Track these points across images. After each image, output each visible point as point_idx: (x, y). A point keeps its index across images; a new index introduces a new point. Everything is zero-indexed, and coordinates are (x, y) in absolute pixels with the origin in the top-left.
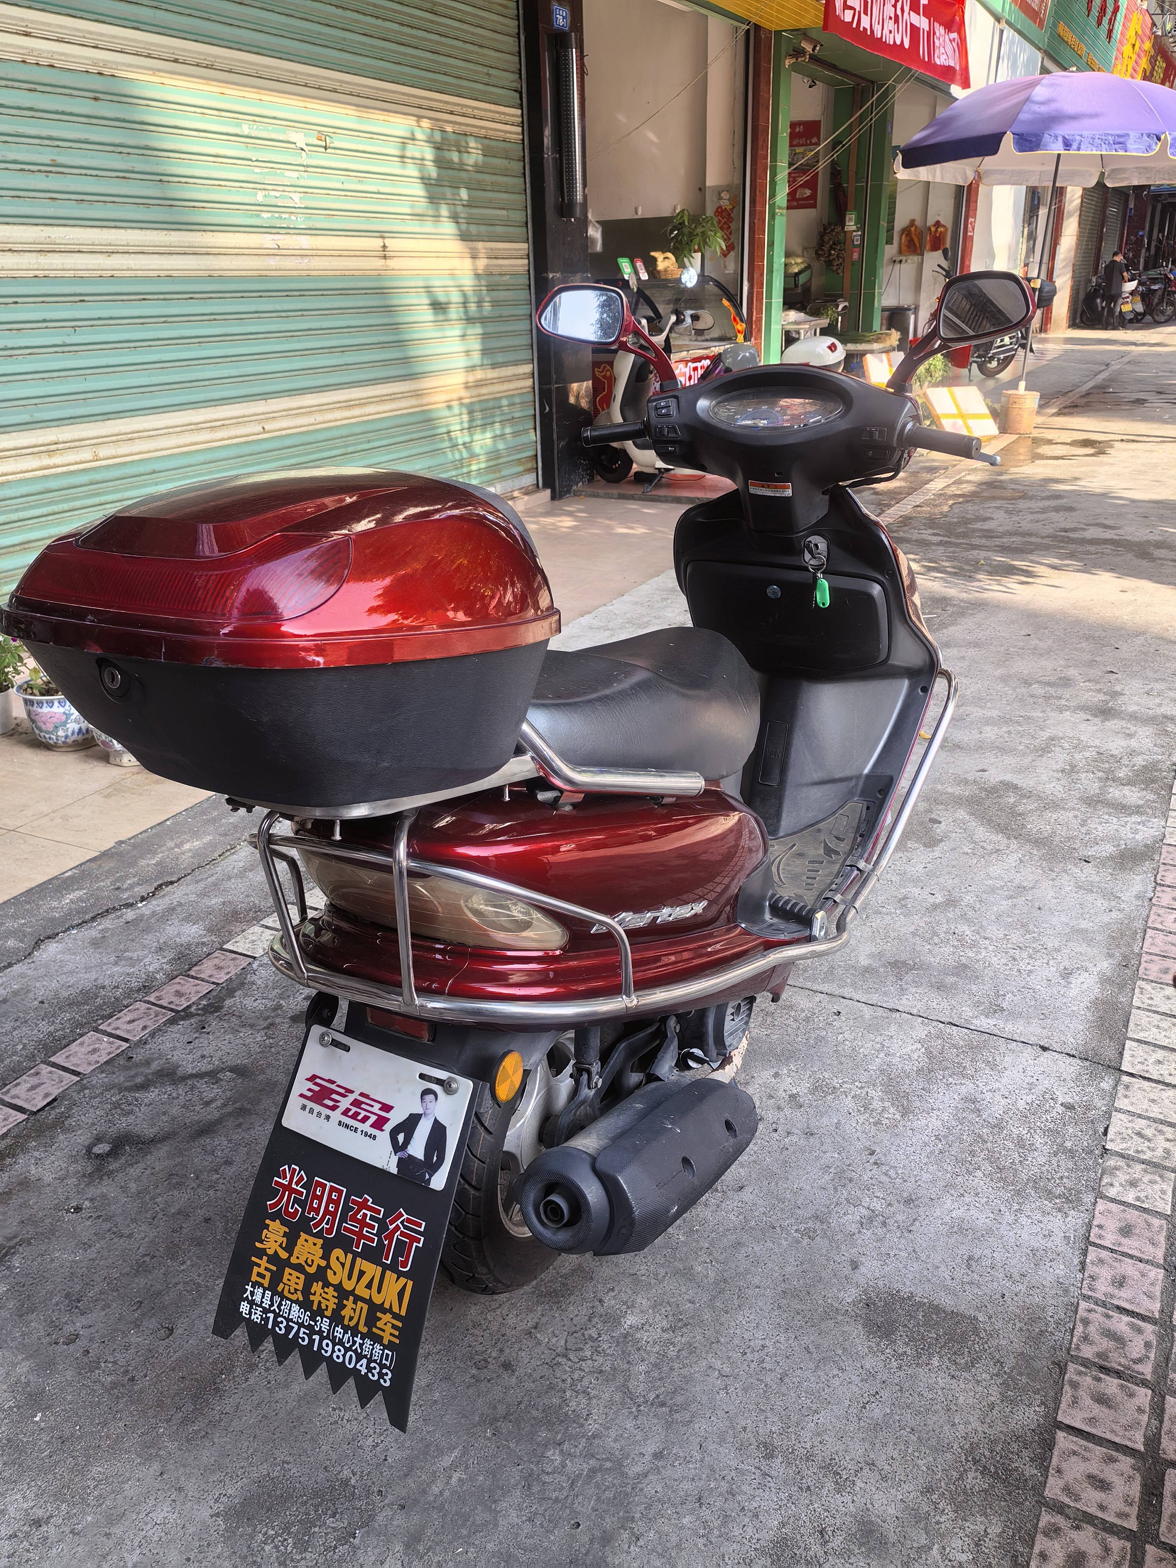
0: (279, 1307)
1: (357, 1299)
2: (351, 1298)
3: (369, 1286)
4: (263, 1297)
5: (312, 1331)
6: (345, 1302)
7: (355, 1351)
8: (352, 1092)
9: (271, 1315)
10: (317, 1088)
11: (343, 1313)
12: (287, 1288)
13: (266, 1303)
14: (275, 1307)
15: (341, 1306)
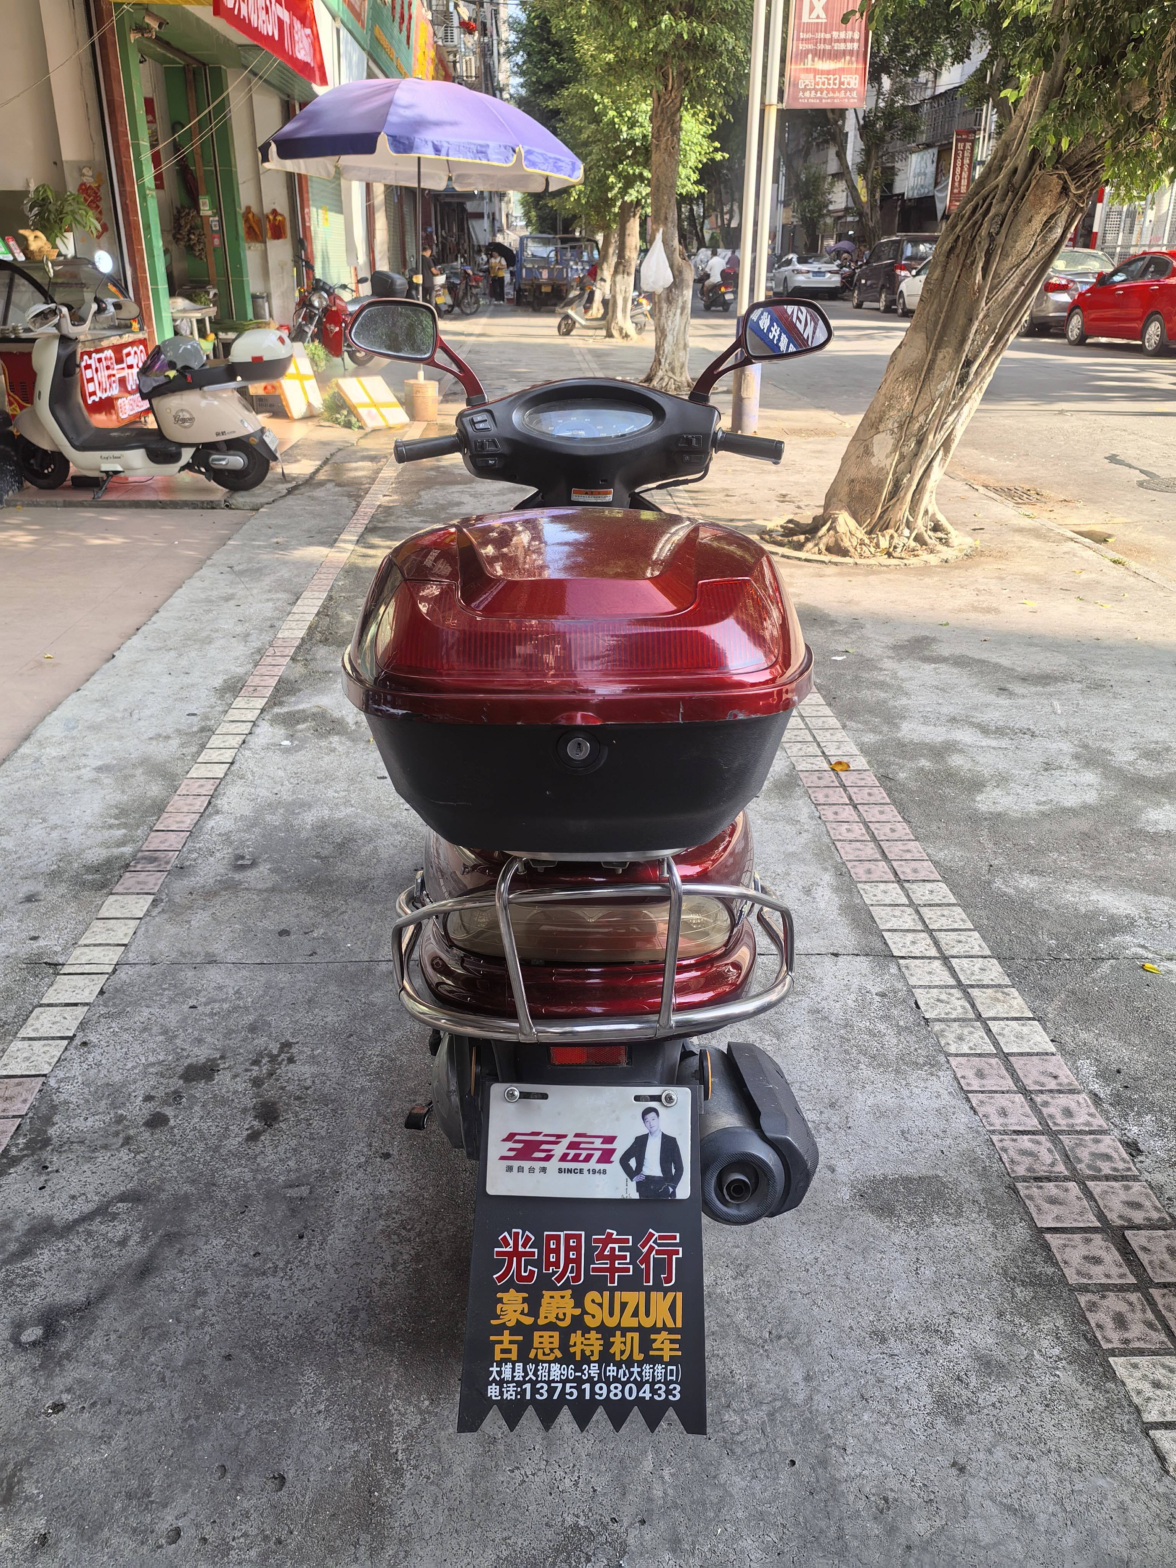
0: (535, 1374)
1: (624, 1331)
2: (618, 1333)
3: (635, 1314)
4: (513, 1371)
5: (579, 1381)
6: (612, 1339)
7: (635, 1381)
8: (565, 1136)
9: (528, 1386)
10: (520, 1146)
11: (612, 1351)
12: (540, 1352)
13: (519, 1375)
14: (531, 1375)
15: (608, 1345)
